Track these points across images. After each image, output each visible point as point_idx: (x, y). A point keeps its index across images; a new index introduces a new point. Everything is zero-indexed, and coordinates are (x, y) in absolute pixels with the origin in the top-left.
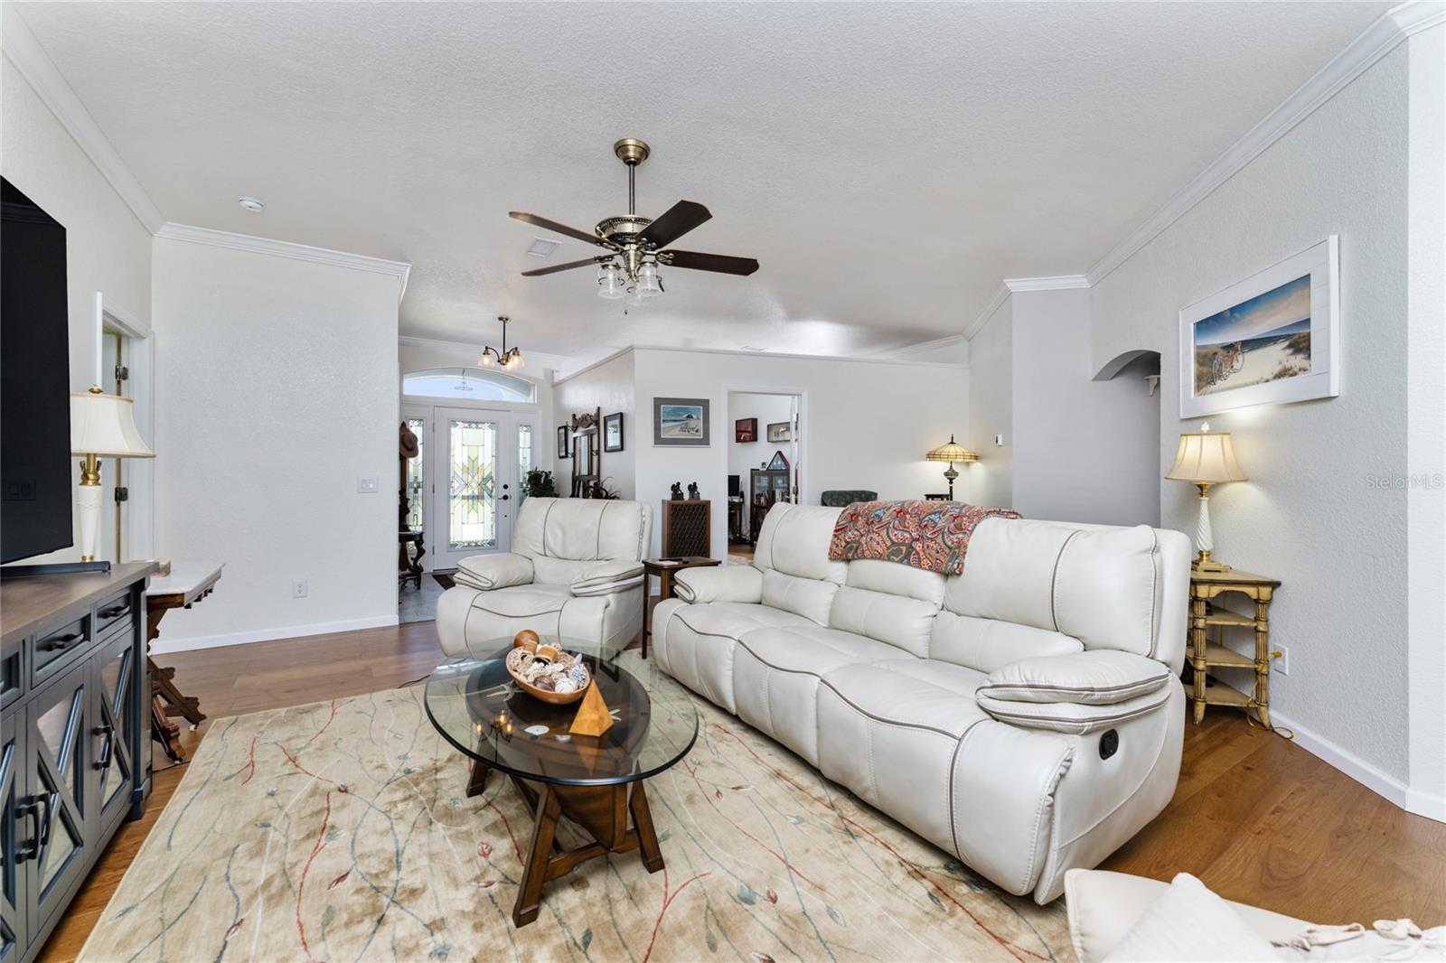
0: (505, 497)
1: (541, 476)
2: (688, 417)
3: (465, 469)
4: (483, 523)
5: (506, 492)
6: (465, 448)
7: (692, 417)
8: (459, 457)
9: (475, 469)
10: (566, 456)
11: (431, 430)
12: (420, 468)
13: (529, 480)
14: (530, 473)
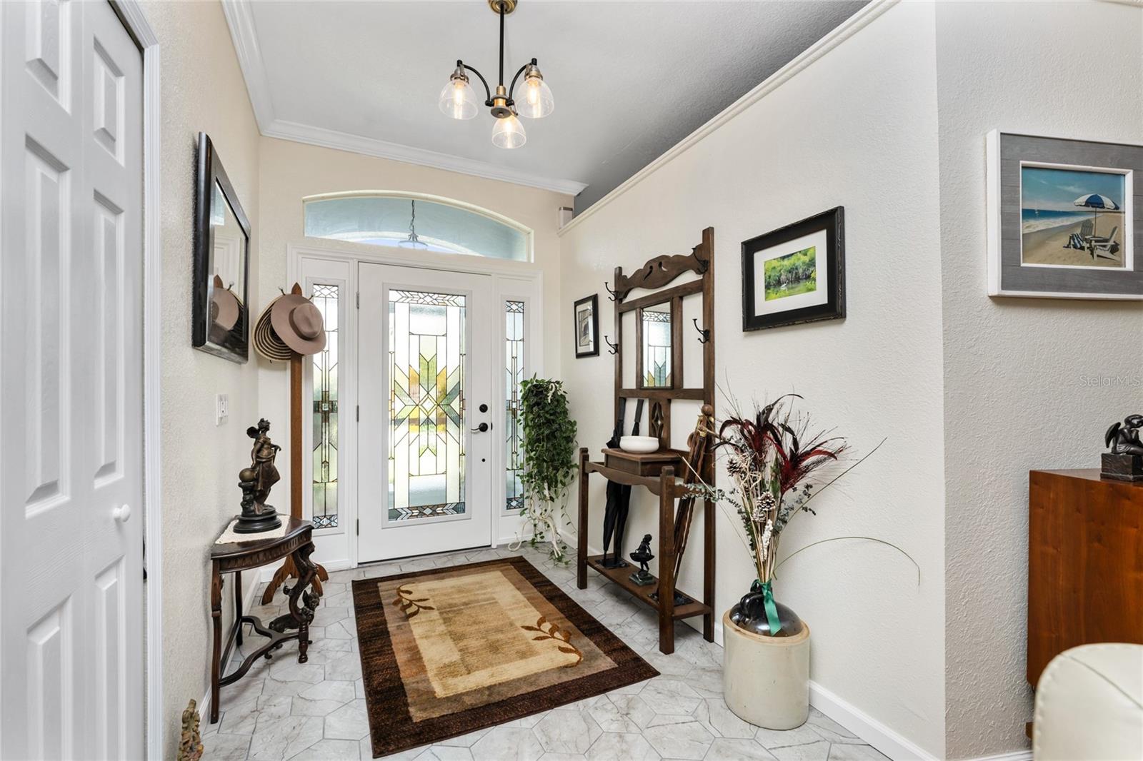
0: (483, 428)
1: (547, 390)
2: (1088, 203)
3: (414, 379)
4: (445, 473)
5: (484, 418)
6: (414, 339)
7: (1101, 205)
8: (404, 355)
9: (432, 376)
10: (596, 352)
11: (354, 303)
12: (334, 375)
13: (525, 398)
14: (525, 383)
